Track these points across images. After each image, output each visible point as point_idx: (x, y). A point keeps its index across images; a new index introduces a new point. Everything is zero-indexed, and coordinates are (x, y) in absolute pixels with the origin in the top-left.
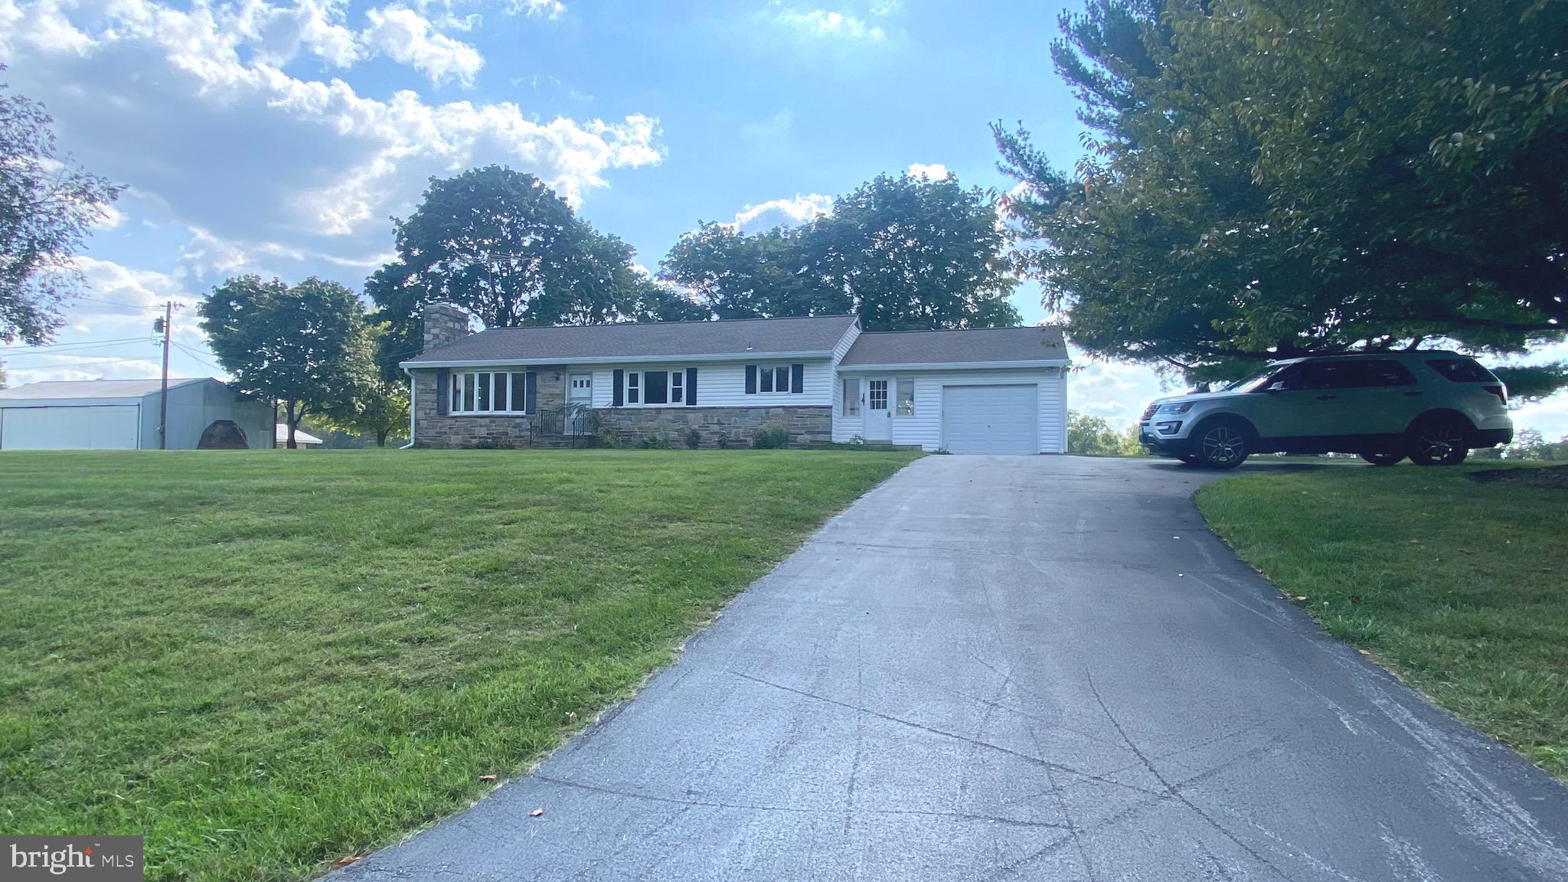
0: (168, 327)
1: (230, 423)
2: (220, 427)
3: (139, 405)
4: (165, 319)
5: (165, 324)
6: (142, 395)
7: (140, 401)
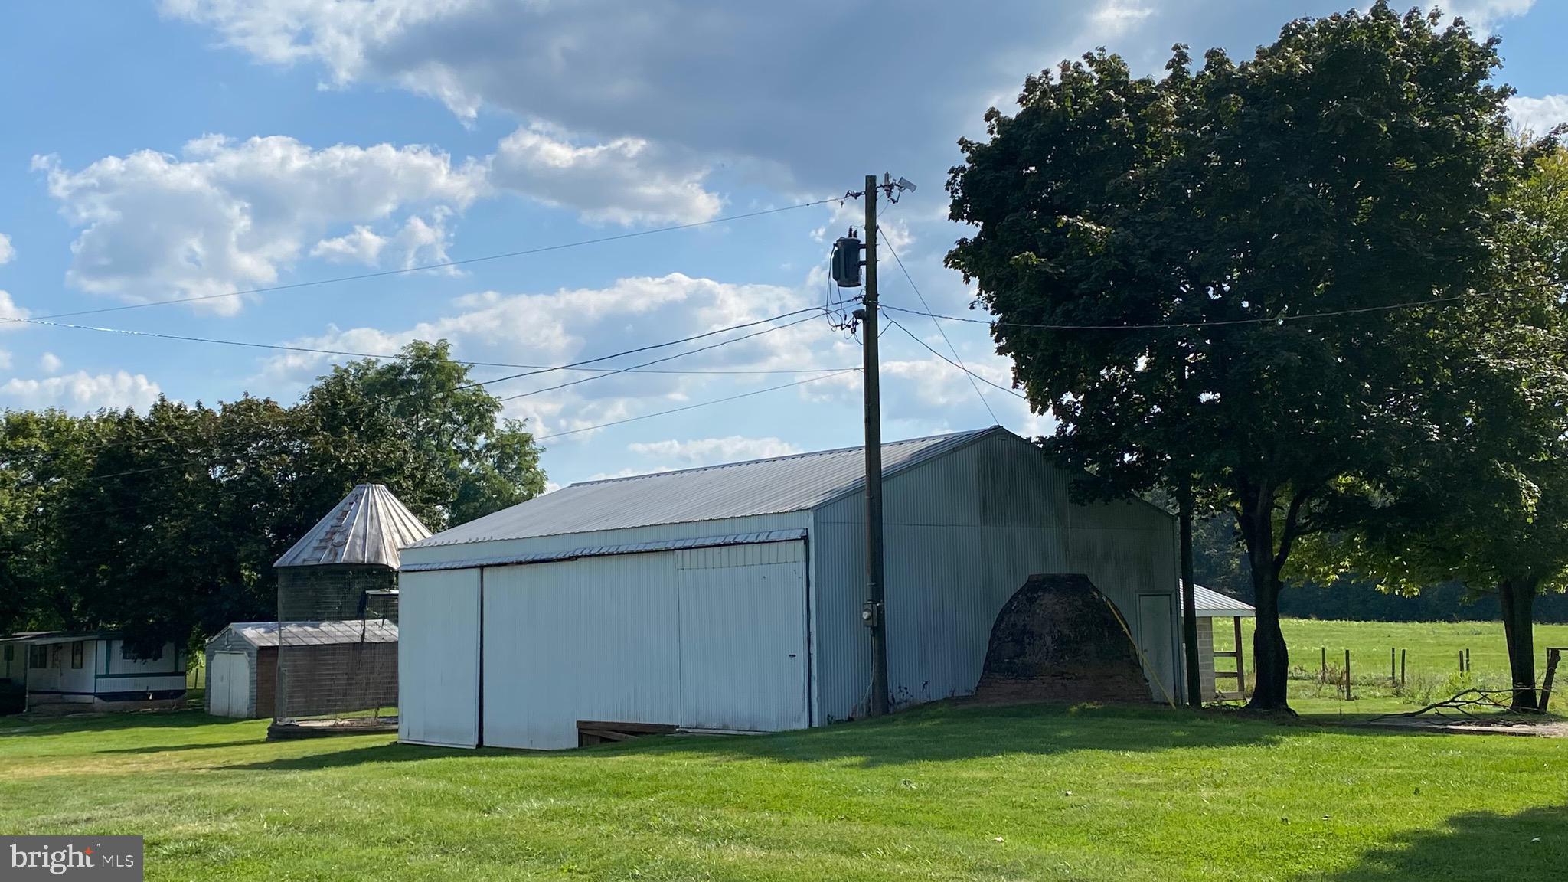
0: (872, 261)
1: (1078, 584)
2: (1048, 601)
3: (805, 539)
4: (862, 236)
5: (863, 255)
6: (812, 504)
7: (809, 522)
